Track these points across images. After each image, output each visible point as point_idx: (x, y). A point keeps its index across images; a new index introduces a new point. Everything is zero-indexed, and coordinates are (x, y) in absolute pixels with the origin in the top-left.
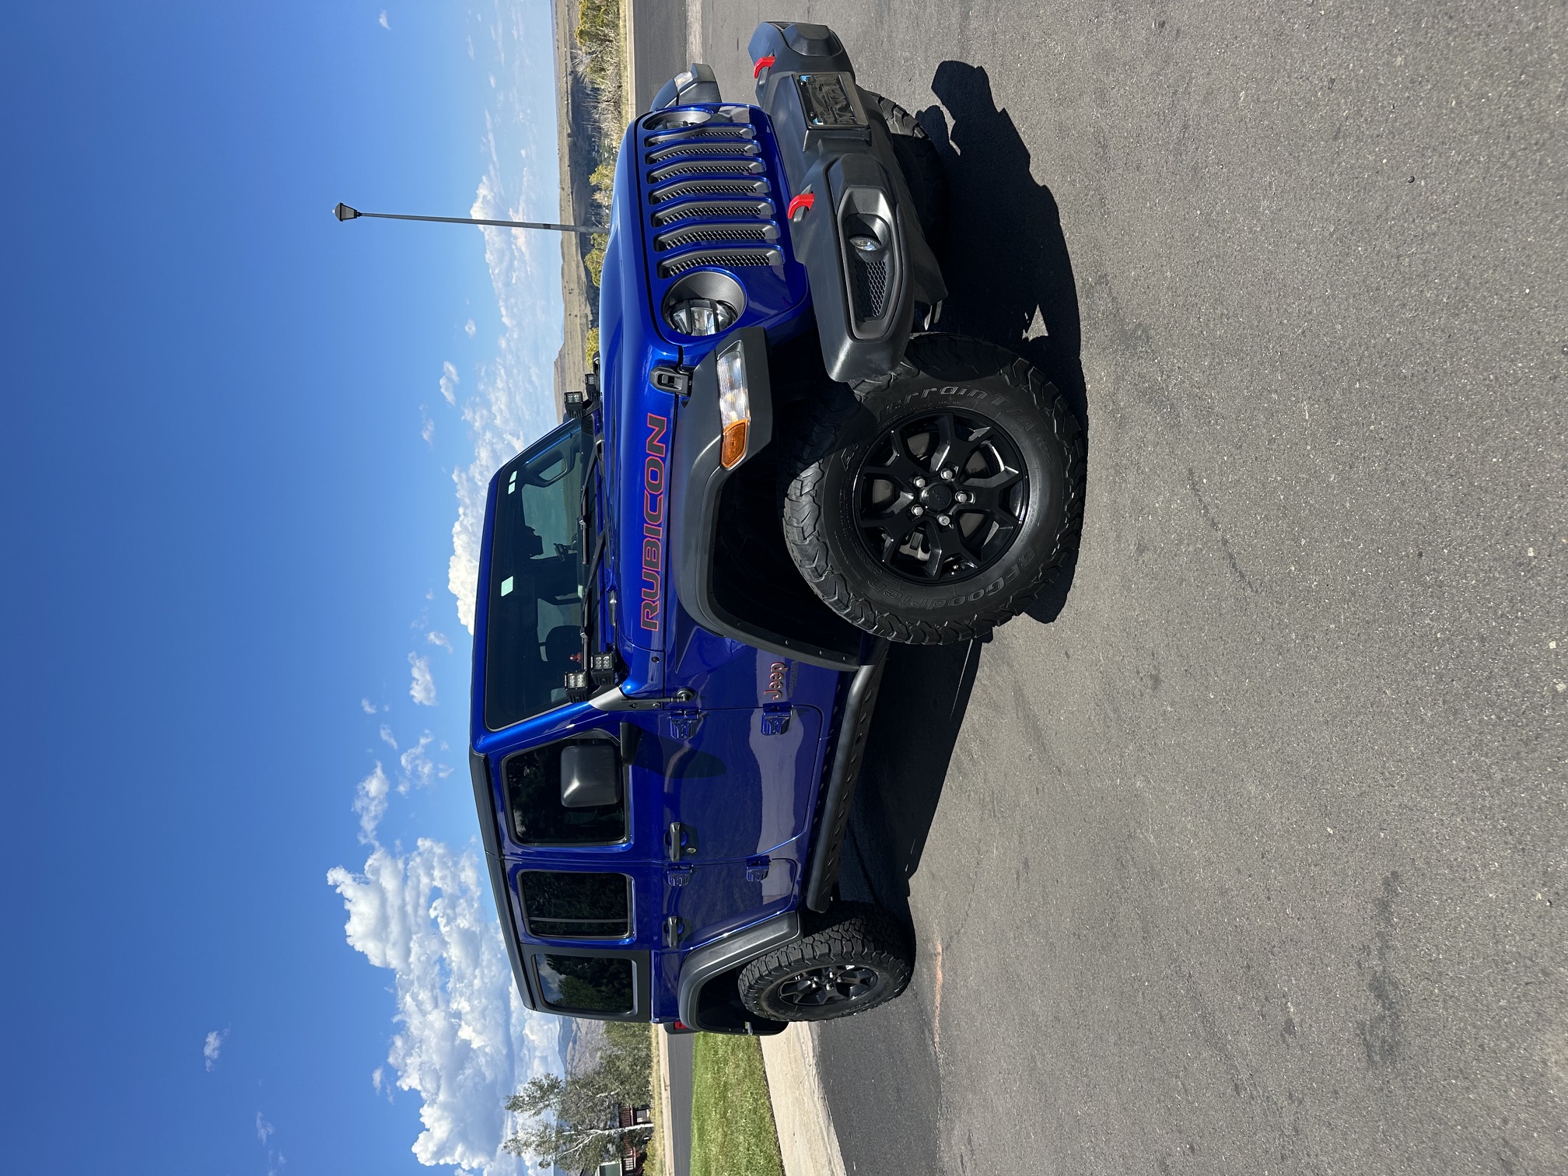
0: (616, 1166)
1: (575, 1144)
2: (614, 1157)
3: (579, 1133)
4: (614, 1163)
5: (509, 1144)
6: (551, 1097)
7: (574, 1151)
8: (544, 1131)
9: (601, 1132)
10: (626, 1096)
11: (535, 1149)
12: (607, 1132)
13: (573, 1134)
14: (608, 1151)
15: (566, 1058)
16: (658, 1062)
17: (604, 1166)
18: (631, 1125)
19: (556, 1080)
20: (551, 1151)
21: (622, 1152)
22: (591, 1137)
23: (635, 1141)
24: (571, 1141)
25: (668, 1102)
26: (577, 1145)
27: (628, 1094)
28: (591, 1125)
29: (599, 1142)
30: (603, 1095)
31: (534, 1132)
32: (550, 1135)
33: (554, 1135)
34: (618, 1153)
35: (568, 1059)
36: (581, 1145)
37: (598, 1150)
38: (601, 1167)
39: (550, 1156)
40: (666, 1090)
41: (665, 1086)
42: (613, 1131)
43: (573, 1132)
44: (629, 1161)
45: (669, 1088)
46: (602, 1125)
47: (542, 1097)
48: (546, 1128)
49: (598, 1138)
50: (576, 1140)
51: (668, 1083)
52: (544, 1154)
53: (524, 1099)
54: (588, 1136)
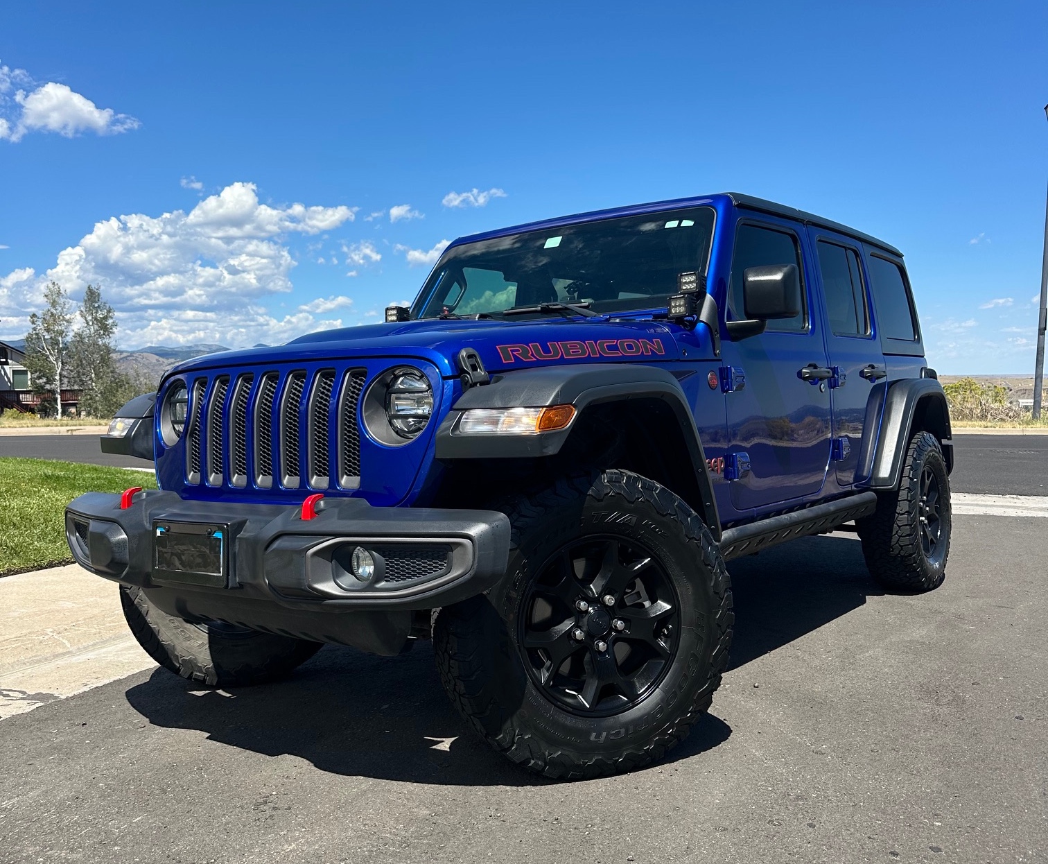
0: (25, 385)
1: (50, 348)
2: (33, 382)
3: (60, 351)
4: (29, 383)
5: (56, 287)
6: (96, 327)
7: (43, 347)
8: (64, 319)
9: (58, 372)
10: (89, 397)
11: (49, 310)
12: (57, 377)
13: (59, 346)
14: (39, 378)
15: (145, 352)
16: (100, 424)
17: (27, 374)
18: (61, 401)
19: (111, 333)
20: (46, 325)
21: (38, 391)
22: (55, 362)
23: (46, 404)
24: (52, 344)
25: (55, 433)
26: (49, 350)
27: (91, 399)
28: (66, 363)
29: (49, 370)
30: (93, 375)
31: (65, 310)
32: (60, 325)
33: (60, 328)
34: (37, 387)
35: (144, 354)
36: (48, 353)
37: (42, 369)
38: (26, 371)
39: (41, 324)
40: (68, 431)
41: (72, 430)
42: (58, 383)
43: (61, 346)
44: (29, 397)
45: (69, 433)
46: (65, 373)
47: (96, 319)
48: (68, 321)
49: (52, 369)
50: (54, 349)
51: (74, 433)
52: (44, 318)
53: (96, 302)
54: (56, 360)
